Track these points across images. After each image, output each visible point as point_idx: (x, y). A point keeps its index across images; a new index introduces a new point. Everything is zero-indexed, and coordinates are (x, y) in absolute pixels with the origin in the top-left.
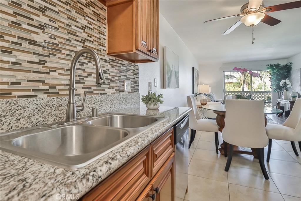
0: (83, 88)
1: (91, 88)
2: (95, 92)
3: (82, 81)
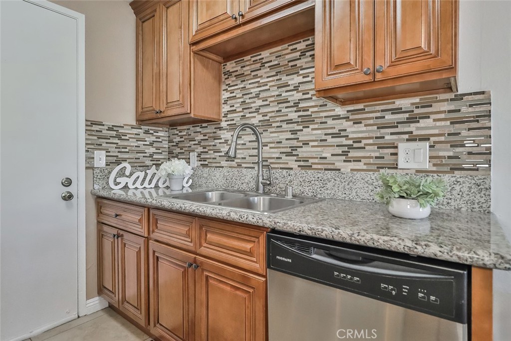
0: (296, 161)
1: (308, 161)
2: (314, 166)
3: (294, 153)
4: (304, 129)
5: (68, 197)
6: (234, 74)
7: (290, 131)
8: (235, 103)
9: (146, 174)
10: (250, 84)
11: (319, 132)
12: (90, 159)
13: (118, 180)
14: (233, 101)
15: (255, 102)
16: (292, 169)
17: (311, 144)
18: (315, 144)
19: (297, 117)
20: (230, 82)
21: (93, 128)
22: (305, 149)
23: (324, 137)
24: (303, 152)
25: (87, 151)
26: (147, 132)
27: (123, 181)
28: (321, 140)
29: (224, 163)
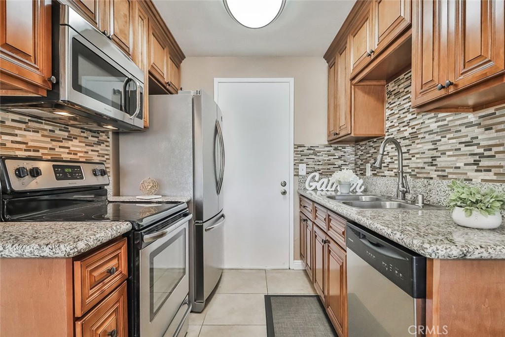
0: (435, 171)
1: (445, 171)
2: (450, 176)
3: (434, 163)
4: (442, 139)
5: (284, 193)
6: (393, 93)
7: (431, 142)
8: (393, 119)
9: (329, 180)
10: (404, 100)
11: (454, 141)
12: (296, 169)
13: (311, 184)
14: (393, 117)
15: (406, 117)
16: (431, 178)
17: (448, 153)
18: (451, 153)
19: (436, 127)
20: (391, 101)
21: (298, 150)
22: (443, 158)
23: (458, 146)
24: (442, 161)
25: (294, 164)
26: (336, 149)
27: (314, 184)
28: (456, 150)
29: (387, 173)
